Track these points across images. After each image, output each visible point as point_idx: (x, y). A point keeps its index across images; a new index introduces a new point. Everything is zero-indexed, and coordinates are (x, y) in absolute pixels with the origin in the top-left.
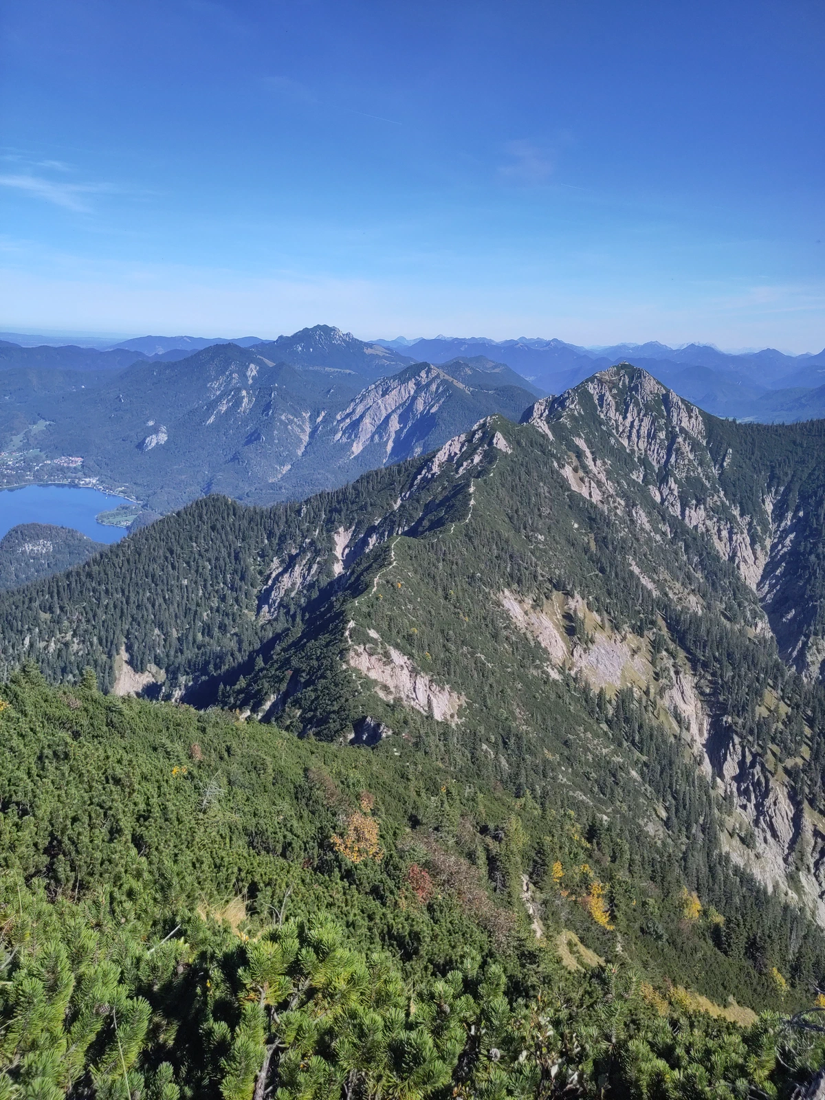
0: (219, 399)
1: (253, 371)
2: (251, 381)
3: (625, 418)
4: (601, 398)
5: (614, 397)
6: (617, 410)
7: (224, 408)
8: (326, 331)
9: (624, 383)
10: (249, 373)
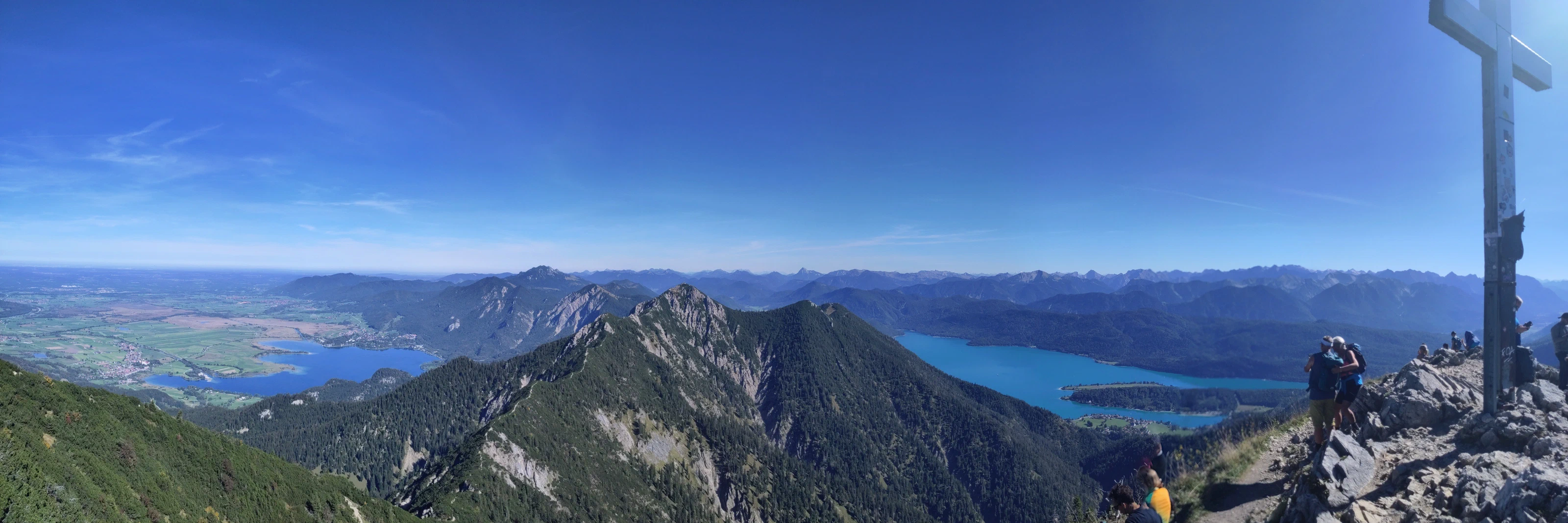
0: (487, 305)
1: (505, 290)
2: (503, 296)
3: (685, 311)
4: (672, 302)
5: (679, 301)
6: (680, 307)
7: (488, 310)
8: (544, 268)
9: (684, 293)
10: (503, 291)
